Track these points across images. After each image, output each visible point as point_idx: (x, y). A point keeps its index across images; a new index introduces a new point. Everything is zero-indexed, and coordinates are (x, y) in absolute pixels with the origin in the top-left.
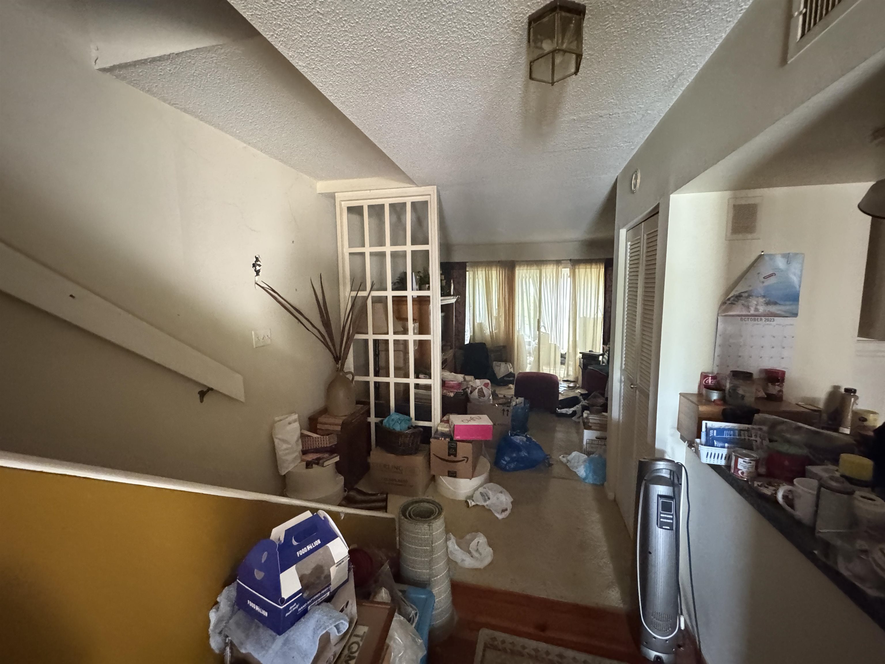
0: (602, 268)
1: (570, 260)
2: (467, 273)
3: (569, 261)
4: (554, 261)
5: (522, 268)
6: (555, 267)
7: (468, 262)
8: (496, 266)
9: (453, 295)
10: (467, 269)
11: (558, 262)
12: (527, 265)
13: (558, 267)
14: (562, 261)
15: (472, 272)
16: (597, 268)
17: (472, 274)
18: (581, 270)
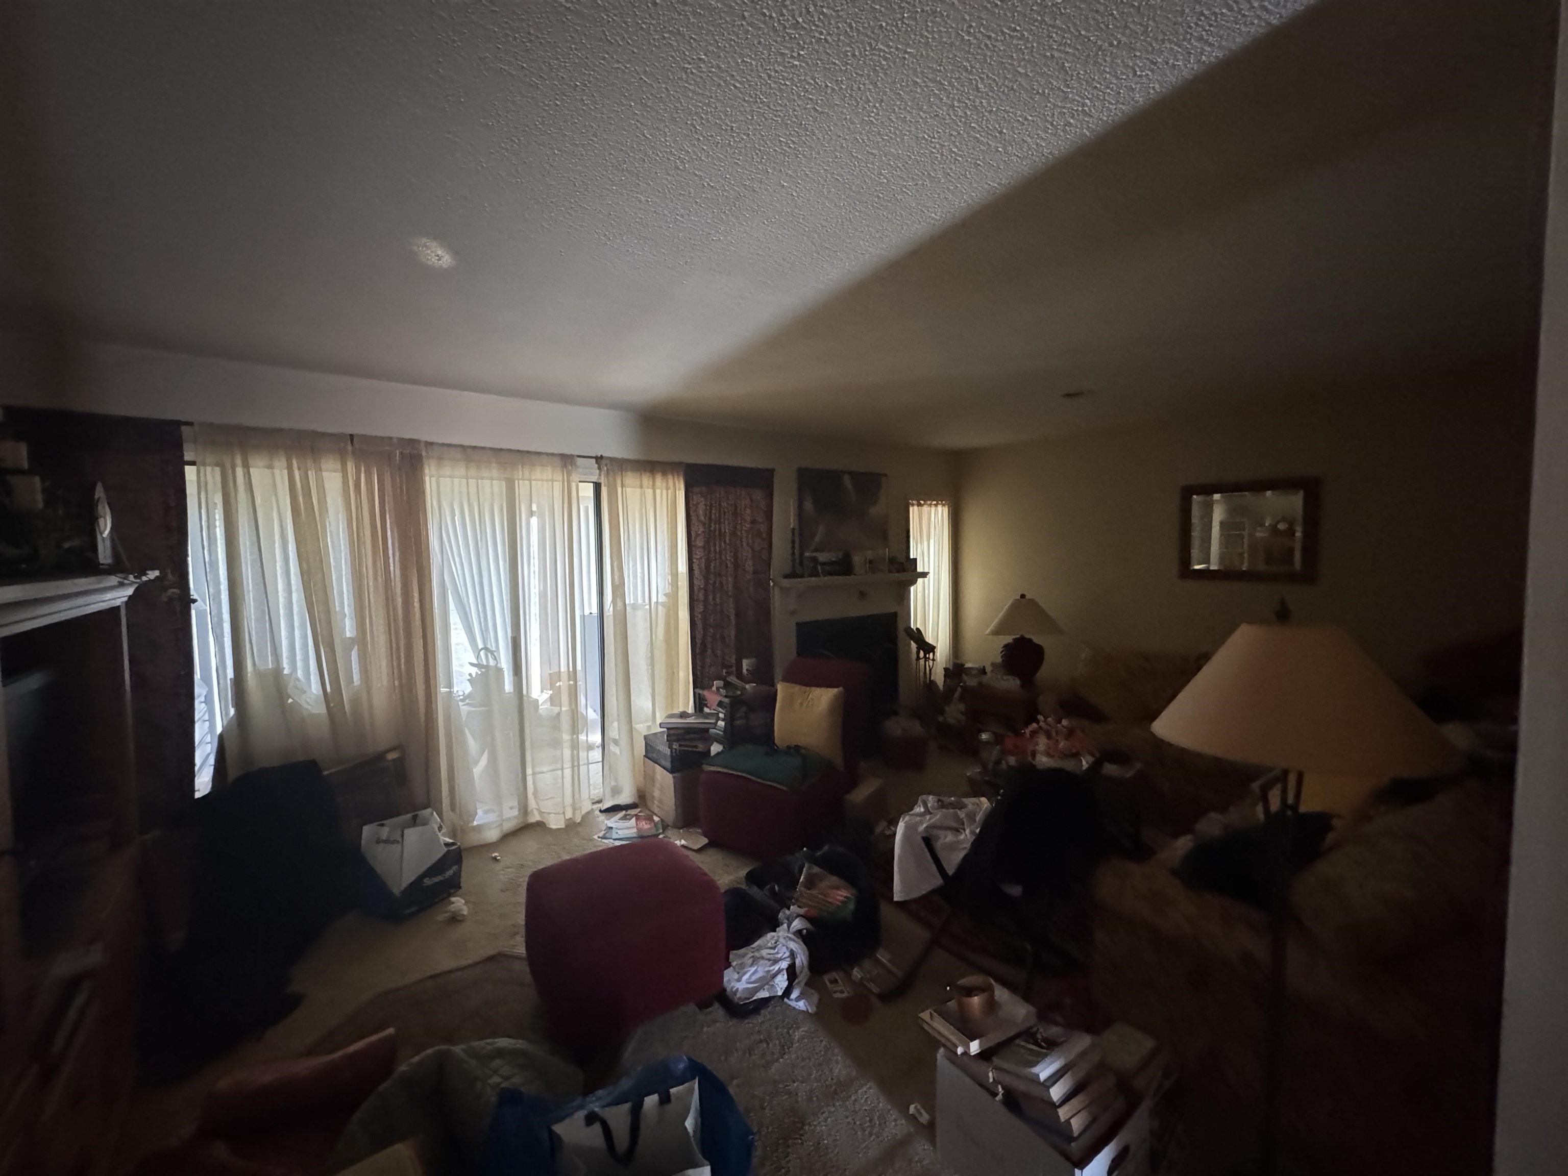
0: (679, 490)
1: (599, 459)
2: (190, 473)
3: (594, 460)
4: (553, 455)
5: (447, 470)
6: (558, 476)
7: (190, 424)
8: (342, 457)
9: (116, 568)
10: (187, 457)
11: (567, 461)
12: (468, 461)
13: (569, 475)
14: (580, 461)
15: (217, 470)
16: (667, 489)
17: (218, 479)
18: (629, 490)
